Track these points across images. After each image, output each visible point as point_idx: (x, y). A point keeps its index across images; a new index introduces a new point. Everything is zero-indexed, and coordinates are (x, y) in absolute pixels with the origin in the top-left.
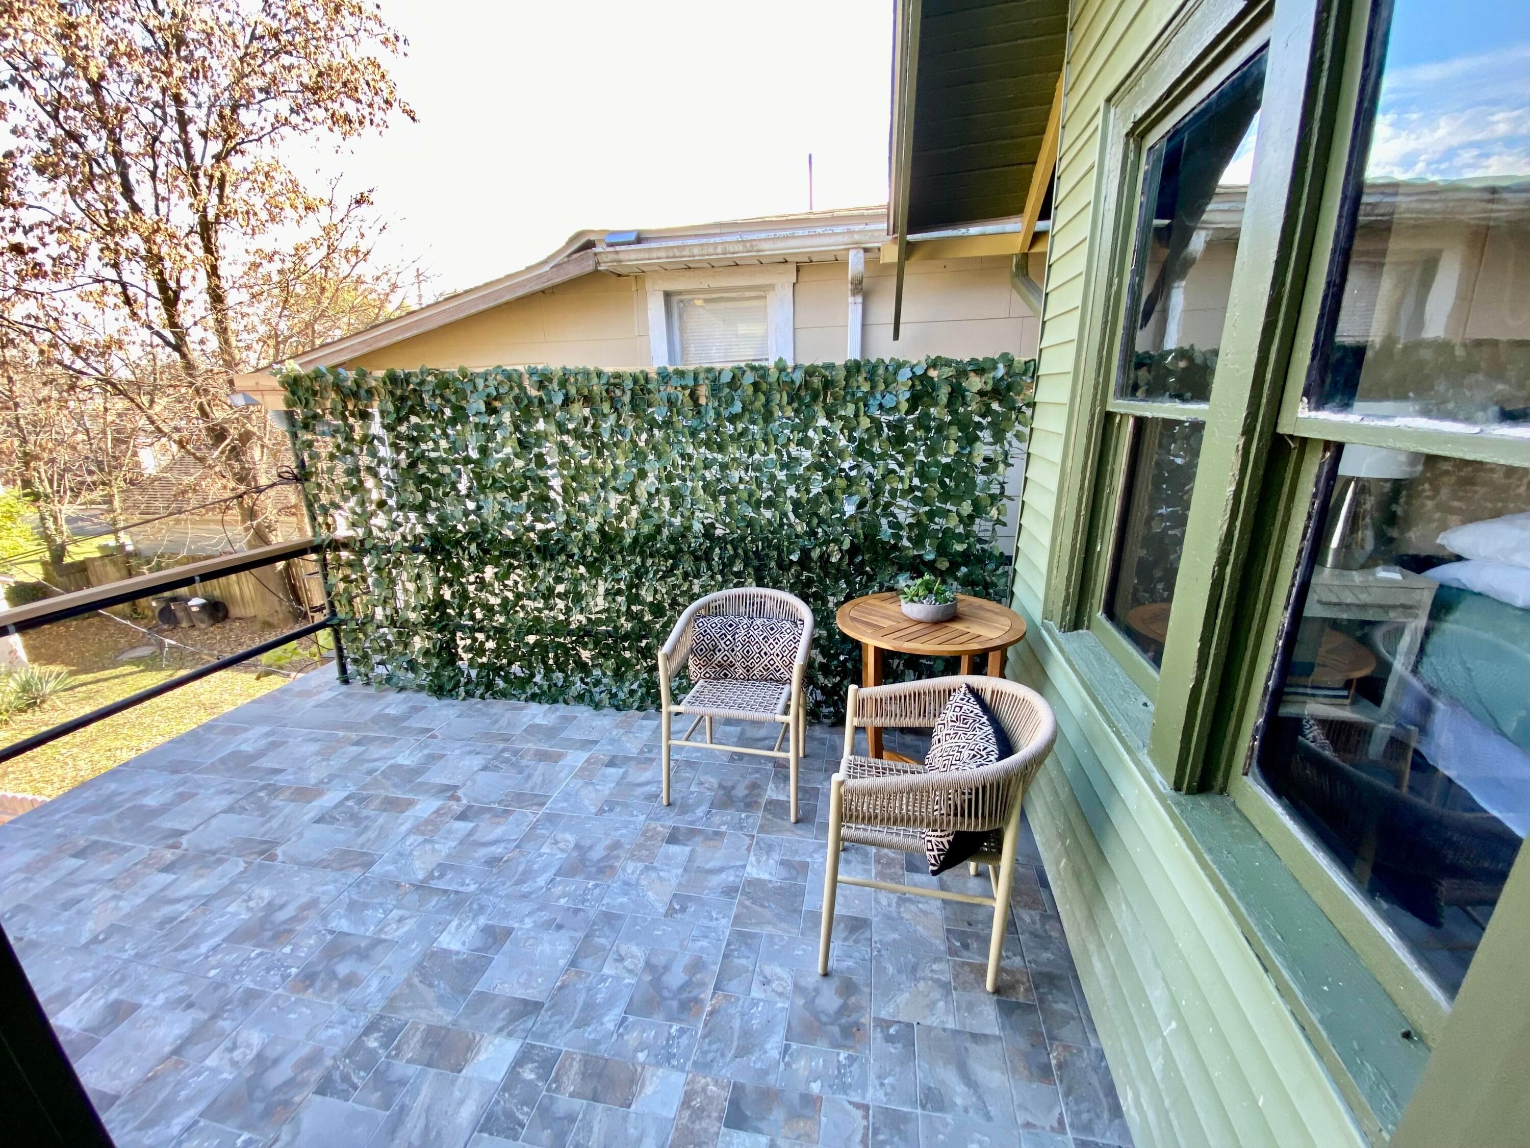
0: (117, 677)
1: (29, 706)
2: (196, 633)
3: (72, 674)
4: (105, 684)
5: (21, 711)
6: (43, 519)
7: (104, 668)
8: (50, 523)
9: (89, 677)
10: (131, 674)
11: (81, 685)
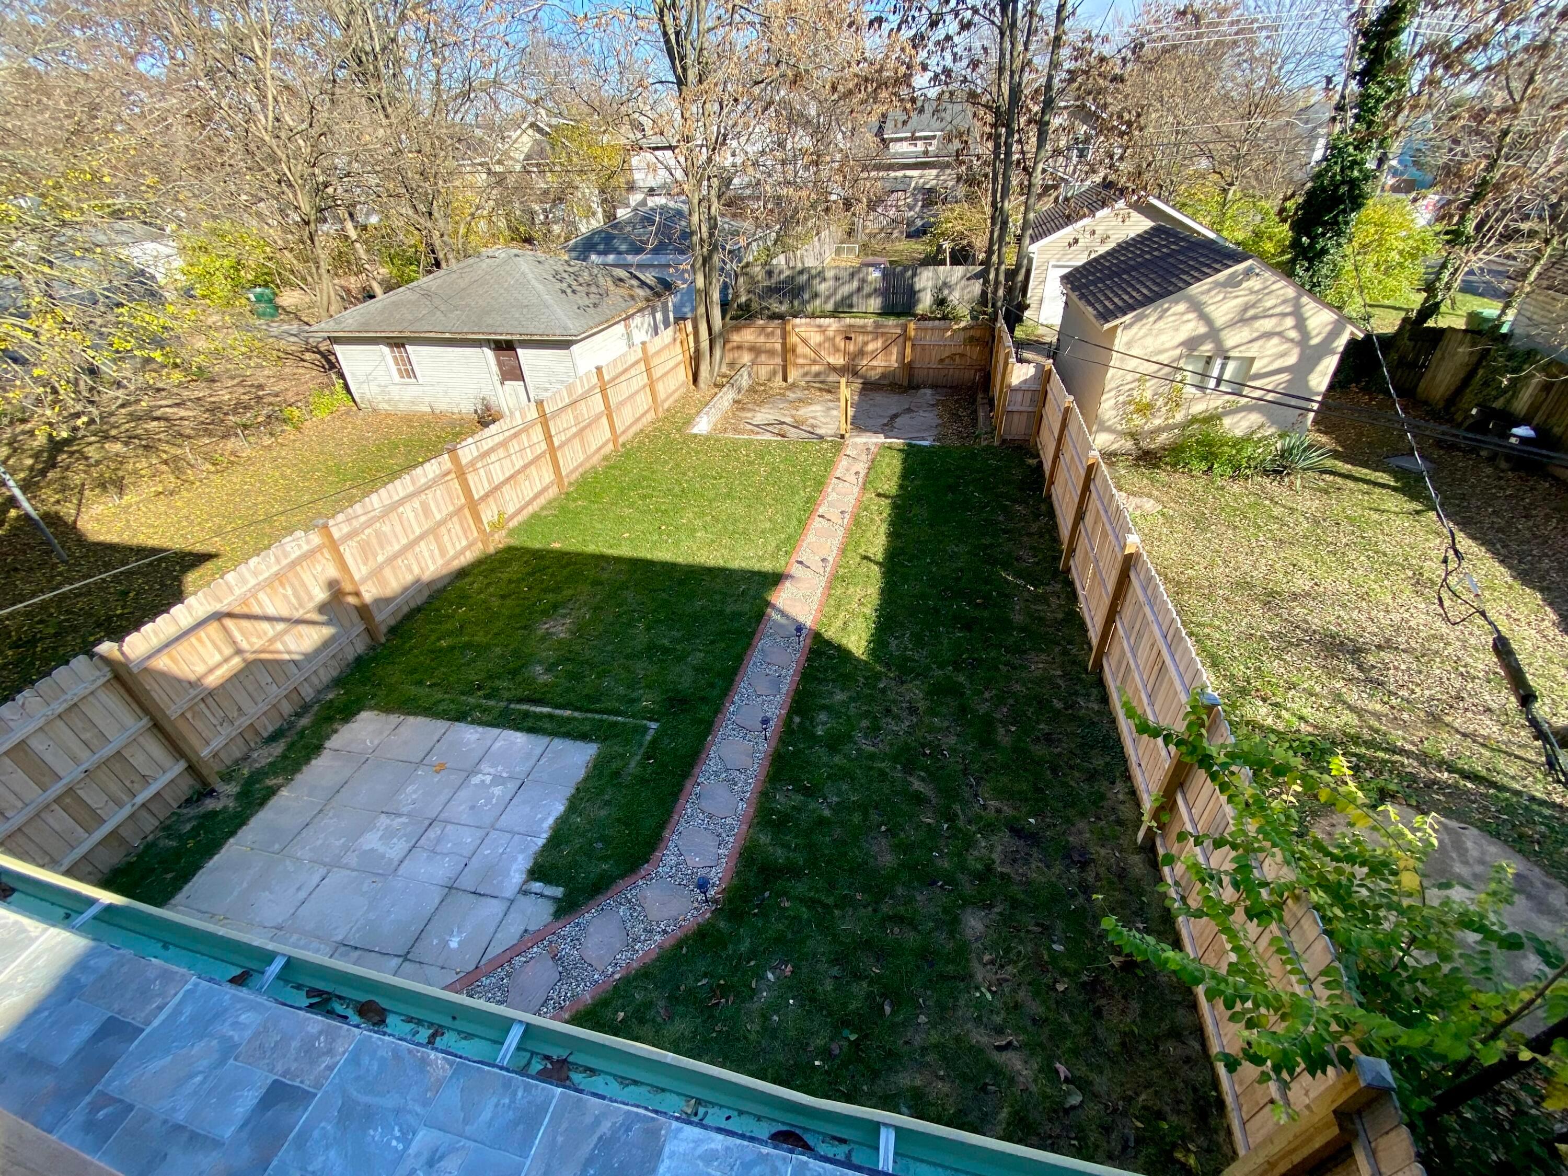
0: (1367, 482)
1: (1275, 471)
2: (1489, 470)
3: (1336, 455)
4: (1351, 484)
5: (1266, 473)
6: (1444, 266)
7: (1365, 465)
8: (1446, 276)
9: (1346, 468)
10: (1383, 486)
11: (1331, 473)
